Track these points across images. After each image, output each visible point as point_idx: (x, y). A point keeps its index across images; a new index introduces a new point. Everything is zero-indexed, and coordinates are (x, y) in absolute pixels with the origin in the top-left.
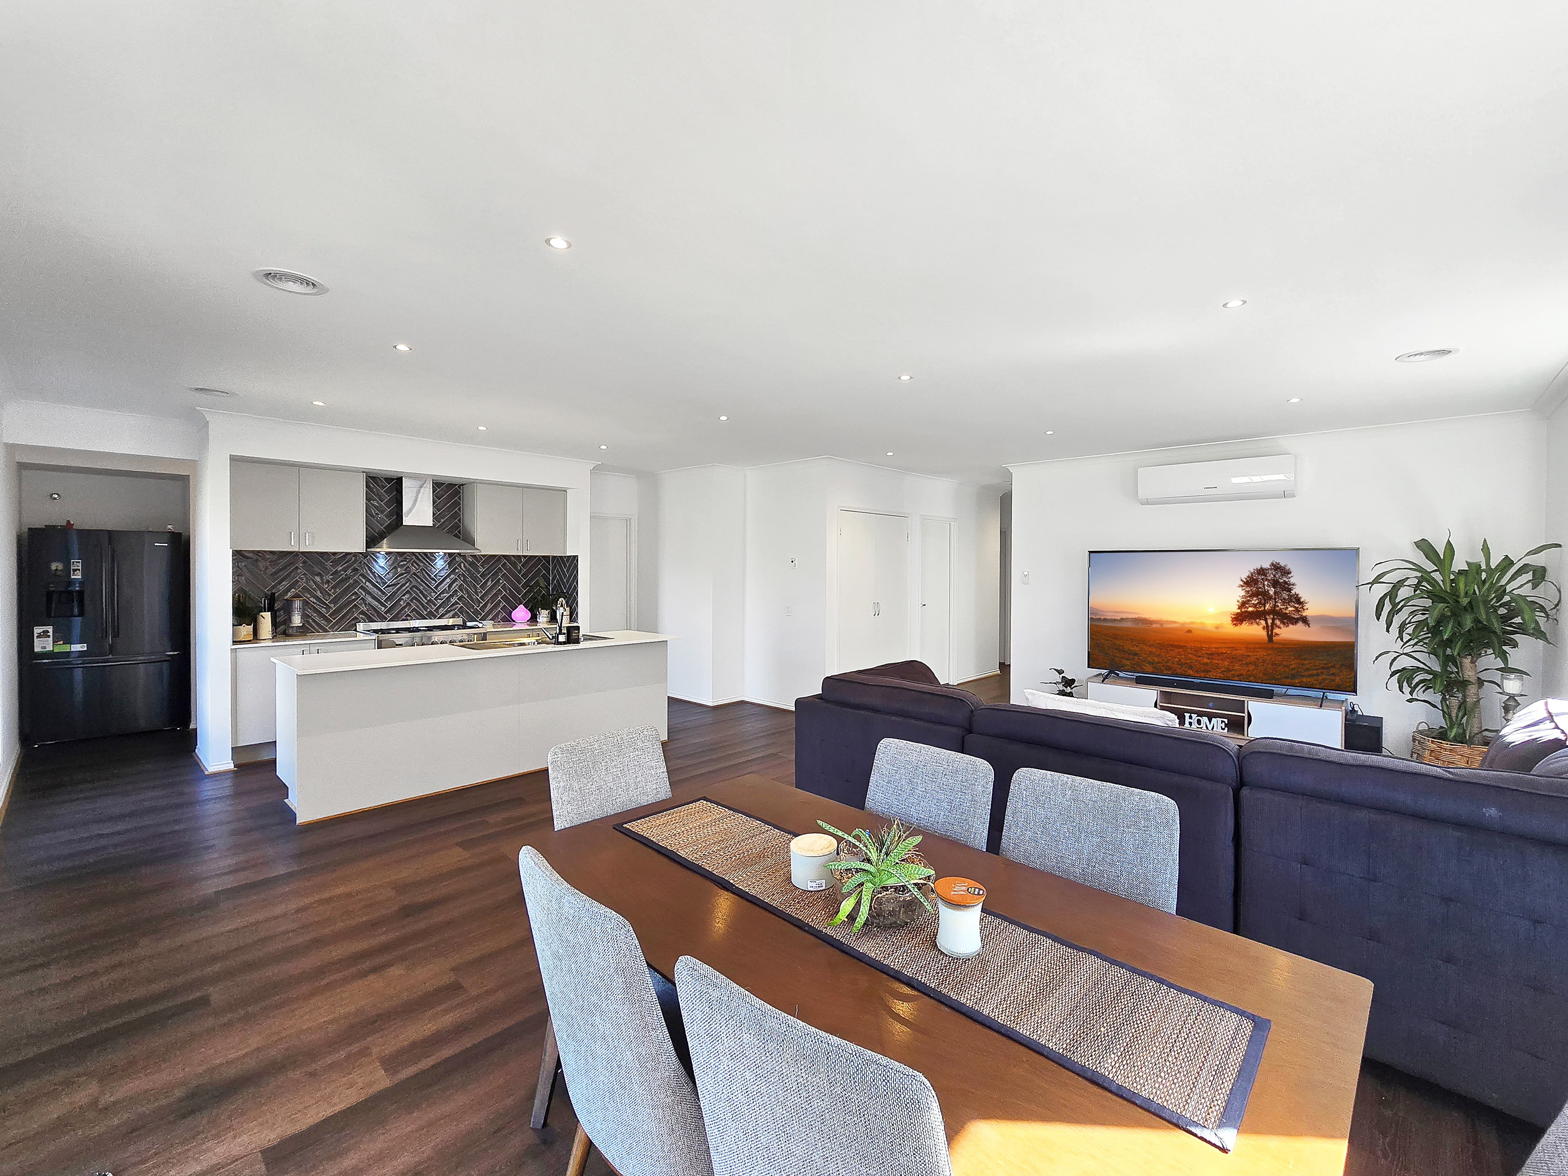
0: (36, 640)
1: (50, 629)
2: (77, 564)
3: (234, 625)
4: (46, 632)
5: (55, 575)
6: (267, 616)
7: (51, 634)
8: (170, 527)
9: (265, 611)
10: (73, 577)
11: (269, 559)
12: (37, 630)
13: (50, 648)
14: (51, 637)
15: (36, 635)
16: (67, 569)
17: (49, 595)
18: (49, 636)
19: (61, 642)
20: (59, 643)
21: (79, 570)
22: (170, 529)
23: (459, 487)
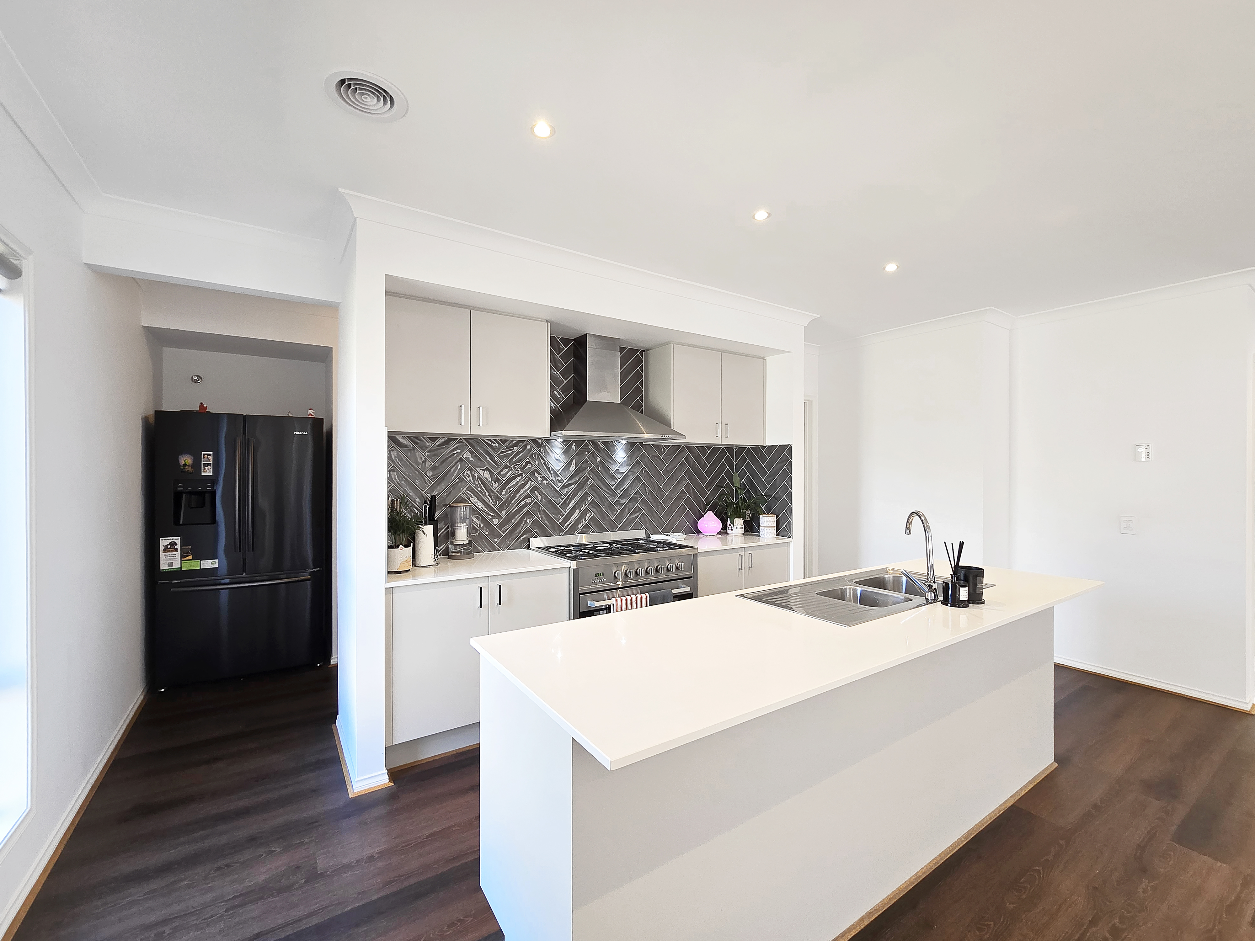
0: (162, 555)
1: (178, 540)
2: (208, 458)
3: (389, 547)
4: (173, 544)
5: (183, 472)
6: (429, 529)
7: (178, 547)
8: (310, 411)
9: (426, 524)
10: (203, 474)
11: (427, 448)
12: (164, 542)
13: (177, 565)
14: (179, 551)
15: (162, 548)
16: (197, 464)
17: (178, 496)
18: (176, 550)
19: (190, 557)
20: (187, 558)
21: (210, 464)
22: (310, 414)
23: (641, 354)
